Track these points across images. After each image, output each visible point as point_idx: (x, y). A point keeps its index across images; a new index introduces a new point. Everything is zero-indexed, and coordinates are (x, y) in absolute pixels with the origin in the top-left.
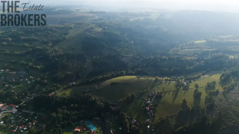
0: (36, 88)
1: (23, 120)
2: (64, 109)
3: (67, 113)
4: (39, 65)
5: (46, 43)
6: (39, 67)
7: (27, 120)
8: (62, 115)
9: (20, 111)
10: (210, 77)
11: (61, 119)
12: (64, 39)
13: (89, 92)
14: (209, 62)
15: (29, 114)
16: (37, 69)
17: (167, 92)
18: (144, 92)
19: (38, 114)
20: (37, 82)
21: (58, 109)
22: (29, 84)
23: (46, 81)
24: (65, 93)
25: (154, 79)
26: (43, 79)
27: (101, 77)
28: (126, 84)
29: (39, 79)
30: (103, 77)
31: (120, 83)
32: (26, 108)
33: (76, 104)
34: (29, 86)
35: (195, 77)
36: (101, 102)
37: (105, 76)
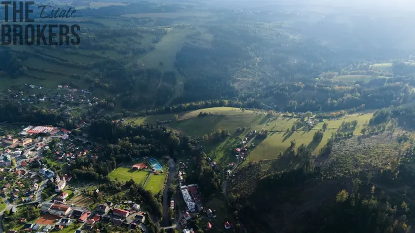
0: (99, 113)
1: (73, 147)
2: (126, 140)
3: (129, 145)
4: (108, 83)
5: (124, 53)
6: (107, 85)
7: (78, 148)
8: (120, 147)
9: (72, 138)
10: (359, 117)
11: (118, 152)
12: (152, 49)
13: (166, 123)
14: (369, 94)
15: (81, 142)
16: (105, 88)
17: (277, 131)
18: (243, 130)
19: (92, 143)
20: (100, 106)
21: (119, 139)
22: (91, 107)
23: (112, 105)
24: (133, 122)
25: (266, 114)
26: (109, 101)
27: (188, 104)
28: (221, 117)
29: (103, 101)
30: (192, 105)
31: (212, 115)
32: (81, 135)
33: (143, 136)
34: (90, 110)
35: (333, 115)
36: (177, 137)
37: (194, 104)
